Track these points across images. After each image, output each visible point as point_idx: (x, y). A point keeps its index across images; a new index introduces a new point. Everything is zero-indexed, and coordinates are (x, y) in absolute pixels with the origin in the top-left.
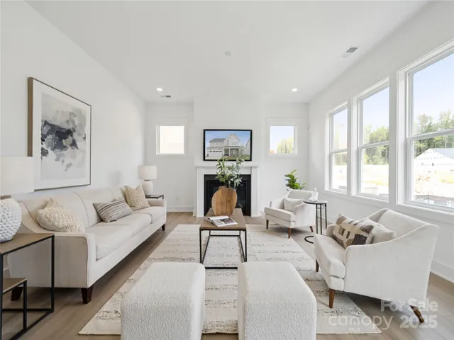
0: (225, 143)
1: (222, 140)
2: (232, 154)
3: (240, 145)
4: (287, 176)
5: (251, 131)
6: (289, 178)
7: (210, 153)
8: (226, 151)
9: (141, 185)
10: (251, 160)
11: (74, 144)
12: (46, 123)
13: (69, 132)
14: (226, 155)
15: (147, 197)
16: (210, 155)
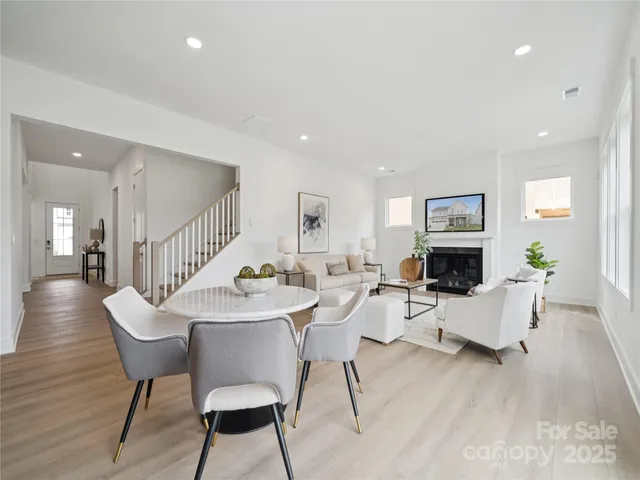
0: (449, 212)
1: (446, 208)
2: (458, 224)
3: (468, 212)
4: (528, 250)
5: (483, 195)
6: (529, 253)
7: (433, 225)
8: (451, 220)
9: (362, 255)
10: (483, 230)
11: (319, 225)
12: (305, 215)
13: (316, 218)
14: (451, 225)
15: (367, 264)
16: (433, 226)
